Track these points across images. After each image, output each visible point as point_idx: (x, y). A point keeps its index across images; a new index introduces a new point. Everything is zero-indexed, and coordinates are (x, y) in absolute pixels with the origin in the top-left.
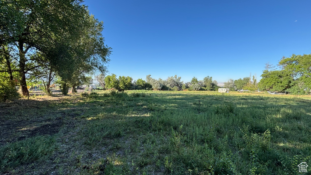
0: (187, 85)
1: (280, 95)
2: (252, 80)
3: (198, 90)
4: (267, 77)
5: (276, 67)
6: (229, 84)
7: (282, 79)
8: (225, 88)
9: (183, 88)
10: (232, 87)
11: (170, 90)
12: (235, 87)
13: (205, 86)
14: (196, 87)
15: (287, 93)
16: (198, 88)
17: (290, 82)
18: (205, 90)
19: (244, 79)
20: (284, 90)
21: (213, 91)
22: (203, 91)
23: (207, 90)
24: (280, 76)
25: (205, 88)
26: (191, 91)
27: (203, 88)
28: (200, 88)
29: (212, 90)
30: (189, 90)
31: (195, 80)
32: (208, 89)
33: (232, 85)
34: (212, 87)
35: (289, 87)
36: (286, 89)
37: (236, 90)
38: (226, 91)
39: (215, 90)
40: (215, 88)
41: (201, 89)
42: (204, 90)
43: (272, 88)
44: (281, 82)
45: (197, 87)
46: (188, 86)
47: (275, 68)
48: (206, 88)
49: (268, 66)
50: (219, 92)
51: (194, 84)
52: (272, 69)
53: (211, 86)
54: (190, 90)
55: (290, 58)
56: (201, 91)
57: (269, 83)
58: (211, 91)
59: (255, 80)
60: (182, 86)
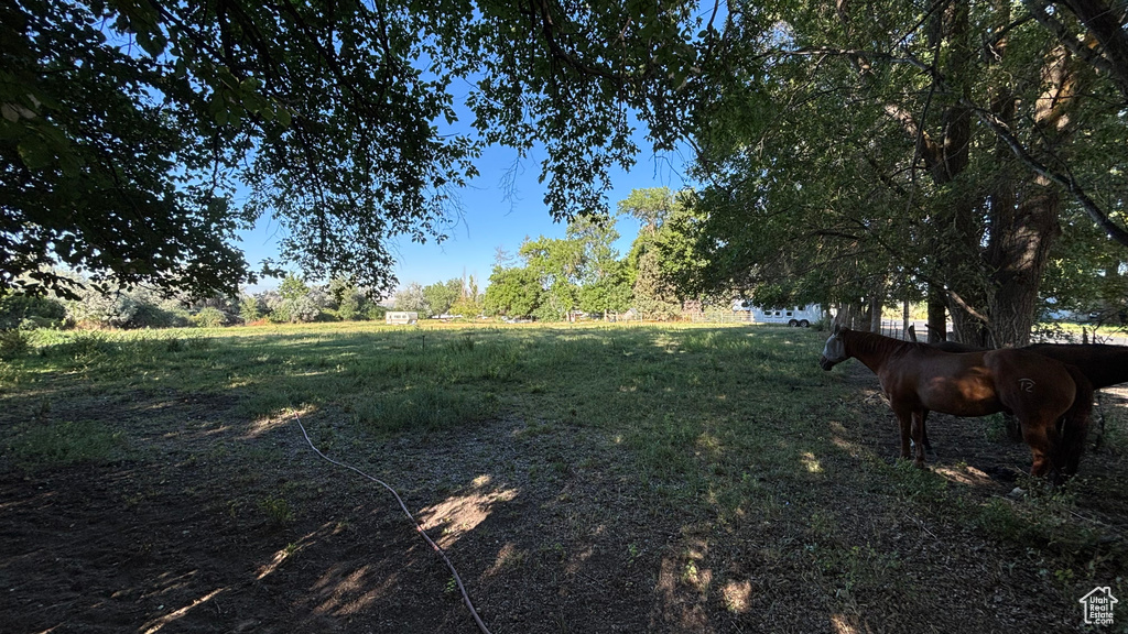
0: (262, 302)
1: (524, 324)
2: (467, 287)
3: (309, 321)
4: (499, 283)
5: (515, 259)
6: (409, 298)
7: (525, 288)
8: (400, 310)
9: (244, 315)
10: (419, 306)
11: (183, 323)
12: (426, 307)
13: (335, 307)
14: (300, 308)
15: (534, 319)
16: (311, 313)
17: (538, 295)
18: (336, 321)
19: (450, 283)
20: (529, 312)
21: (364, 322)
22: (329, 324)
23: (342, 319)
24: (523, 282)
25: (333, 313)
26: (283, 325)
27: (327, 311)
28: (317, 311)
29: (357, 318)
30: (273, 321)
31: (295, 283)
32: (345, 317)
33: (419, 300)
34: (359, 309)
35: (536, 306)
36: (532, 310)
37: (430, 317)
38: (408, 318)
39: (368, 319)
40: (368, 309)
41: (322, 318)
42: (330, 318)
43: (509, 308)
44: (524, 296)
45: (308, 310)
46: (269, 305)
47: (513, 261)
48: (339, 312)
49: (500, 255)
50: (388, 323)
51: (294, 297)
52: (507, 262)
53: (356, 304)
54: (279, 322)
55: (537, 242)
56: (323, 324)
57: (504, 298)
58: (357, 323)
59: (476, 288)
60: (239, 308)
